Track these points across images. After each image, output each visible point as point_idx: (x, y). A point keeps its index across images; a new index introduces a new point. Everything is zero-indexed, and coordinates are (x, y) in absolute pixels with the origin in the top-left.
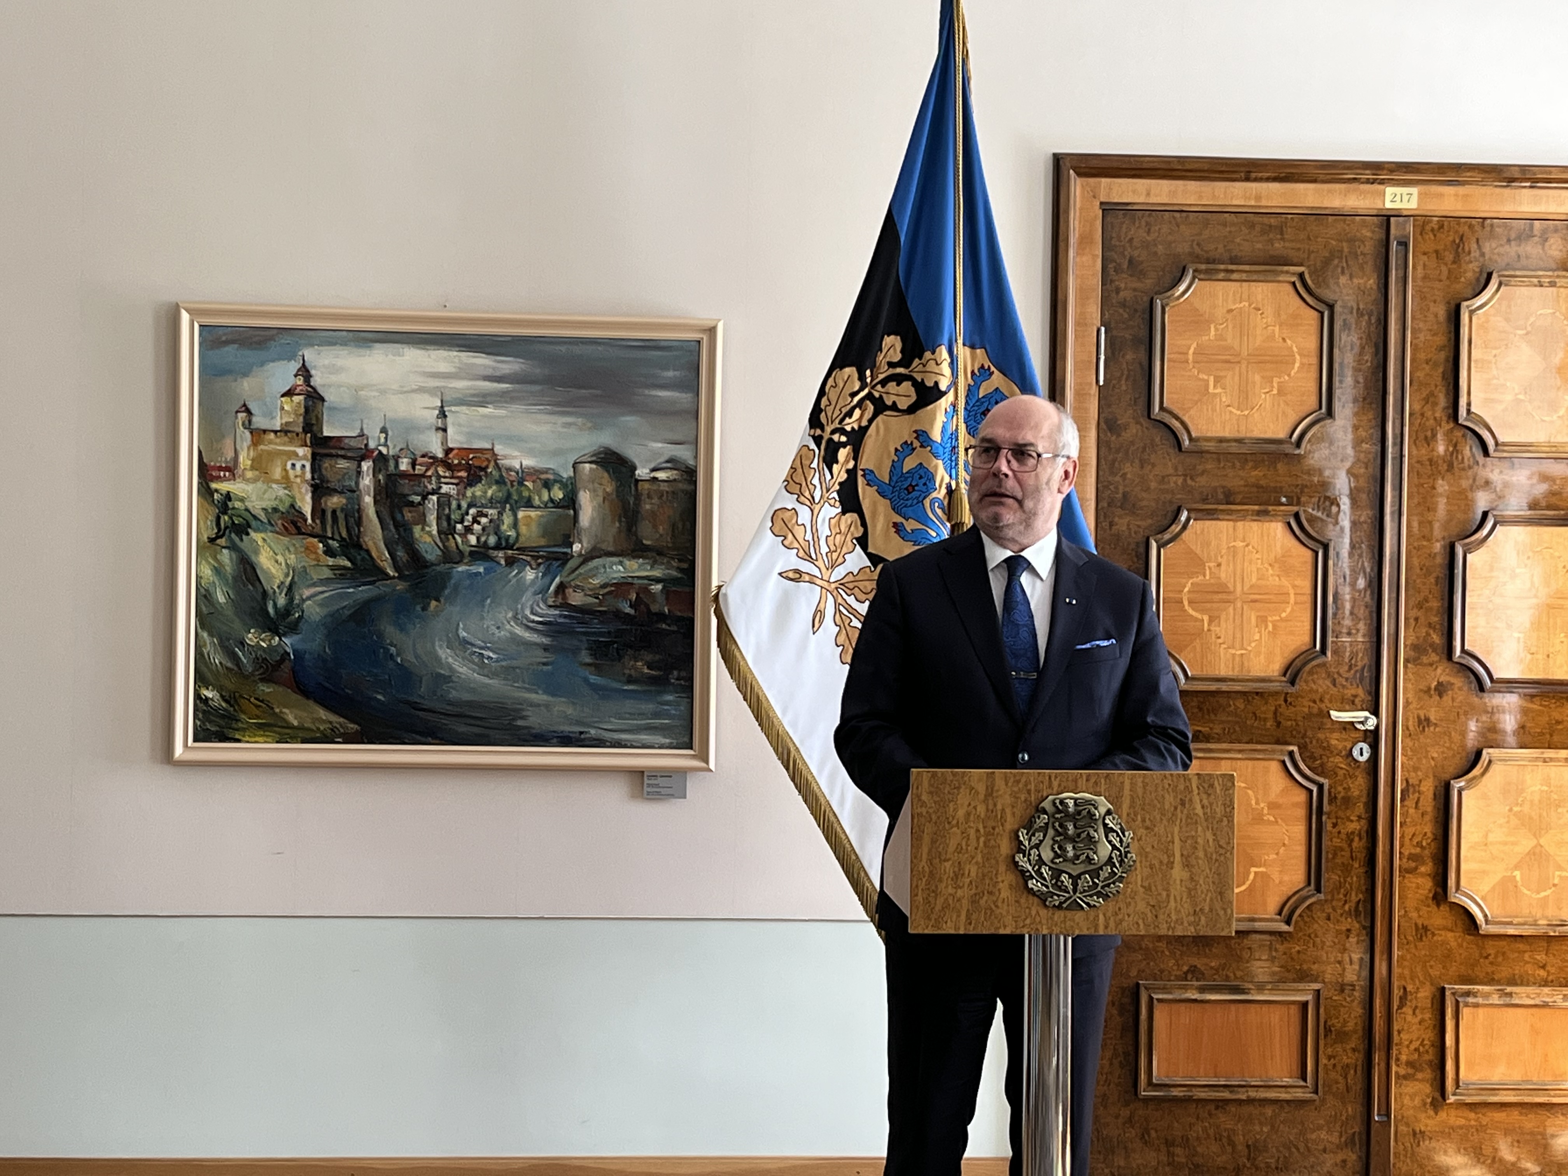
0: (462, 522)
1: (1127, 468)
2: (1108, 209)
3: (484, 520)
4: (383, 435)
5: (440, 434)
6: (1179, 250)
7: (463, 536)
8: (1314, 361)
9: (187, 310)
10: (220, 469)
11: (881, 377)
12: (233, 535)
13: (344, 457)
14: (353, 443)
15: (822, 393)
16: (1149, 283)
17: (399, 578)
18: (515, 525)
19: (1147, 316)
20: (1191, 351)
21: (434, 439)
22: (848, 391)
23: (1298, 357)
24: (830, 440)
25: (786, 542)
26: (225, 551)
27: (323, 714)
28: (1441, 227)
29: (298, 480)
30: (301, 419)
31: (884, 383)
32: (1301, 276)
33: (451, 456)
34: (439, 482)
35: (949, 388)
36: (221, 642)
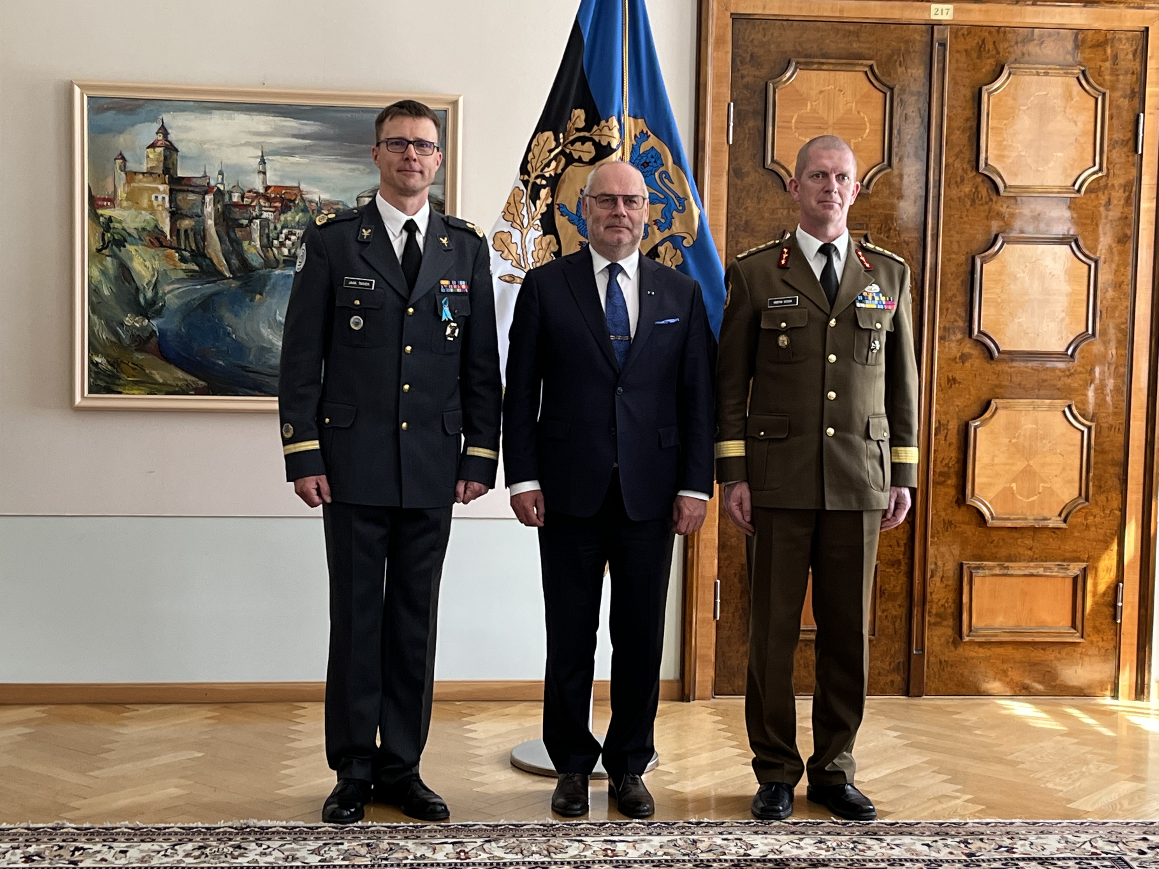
0: (278, 239)
1: (749, 203)
2: (736, 18)
3: (293, 238)
4: (220, 177)
5: (261, 176)
6: (786, 48)
7: (279, 248)
8: (879, 128)
9: (79, 86)
10: (104, 200)
11: (571, 138)
12: (114, 247)
13: (193, 192)
14: (199, 182)
15: (529, 149)
16: (764, 72)
17: (233, 278)
19: (763, 95)
20: (794, 121)
21: (257, 180)
22: (546, 148)
23: (868, 124)
24: (534, 183)
25: (504, 255)
26: (109, 259)
27: (180, 374)
28: (969, 33)
29: (160, 208)
30: (161, 165)
31: (573, 143)
32: (871, 67)
33: (269, 191)
34: (261, 210)
35: (618, 146)
36: (107, 324)
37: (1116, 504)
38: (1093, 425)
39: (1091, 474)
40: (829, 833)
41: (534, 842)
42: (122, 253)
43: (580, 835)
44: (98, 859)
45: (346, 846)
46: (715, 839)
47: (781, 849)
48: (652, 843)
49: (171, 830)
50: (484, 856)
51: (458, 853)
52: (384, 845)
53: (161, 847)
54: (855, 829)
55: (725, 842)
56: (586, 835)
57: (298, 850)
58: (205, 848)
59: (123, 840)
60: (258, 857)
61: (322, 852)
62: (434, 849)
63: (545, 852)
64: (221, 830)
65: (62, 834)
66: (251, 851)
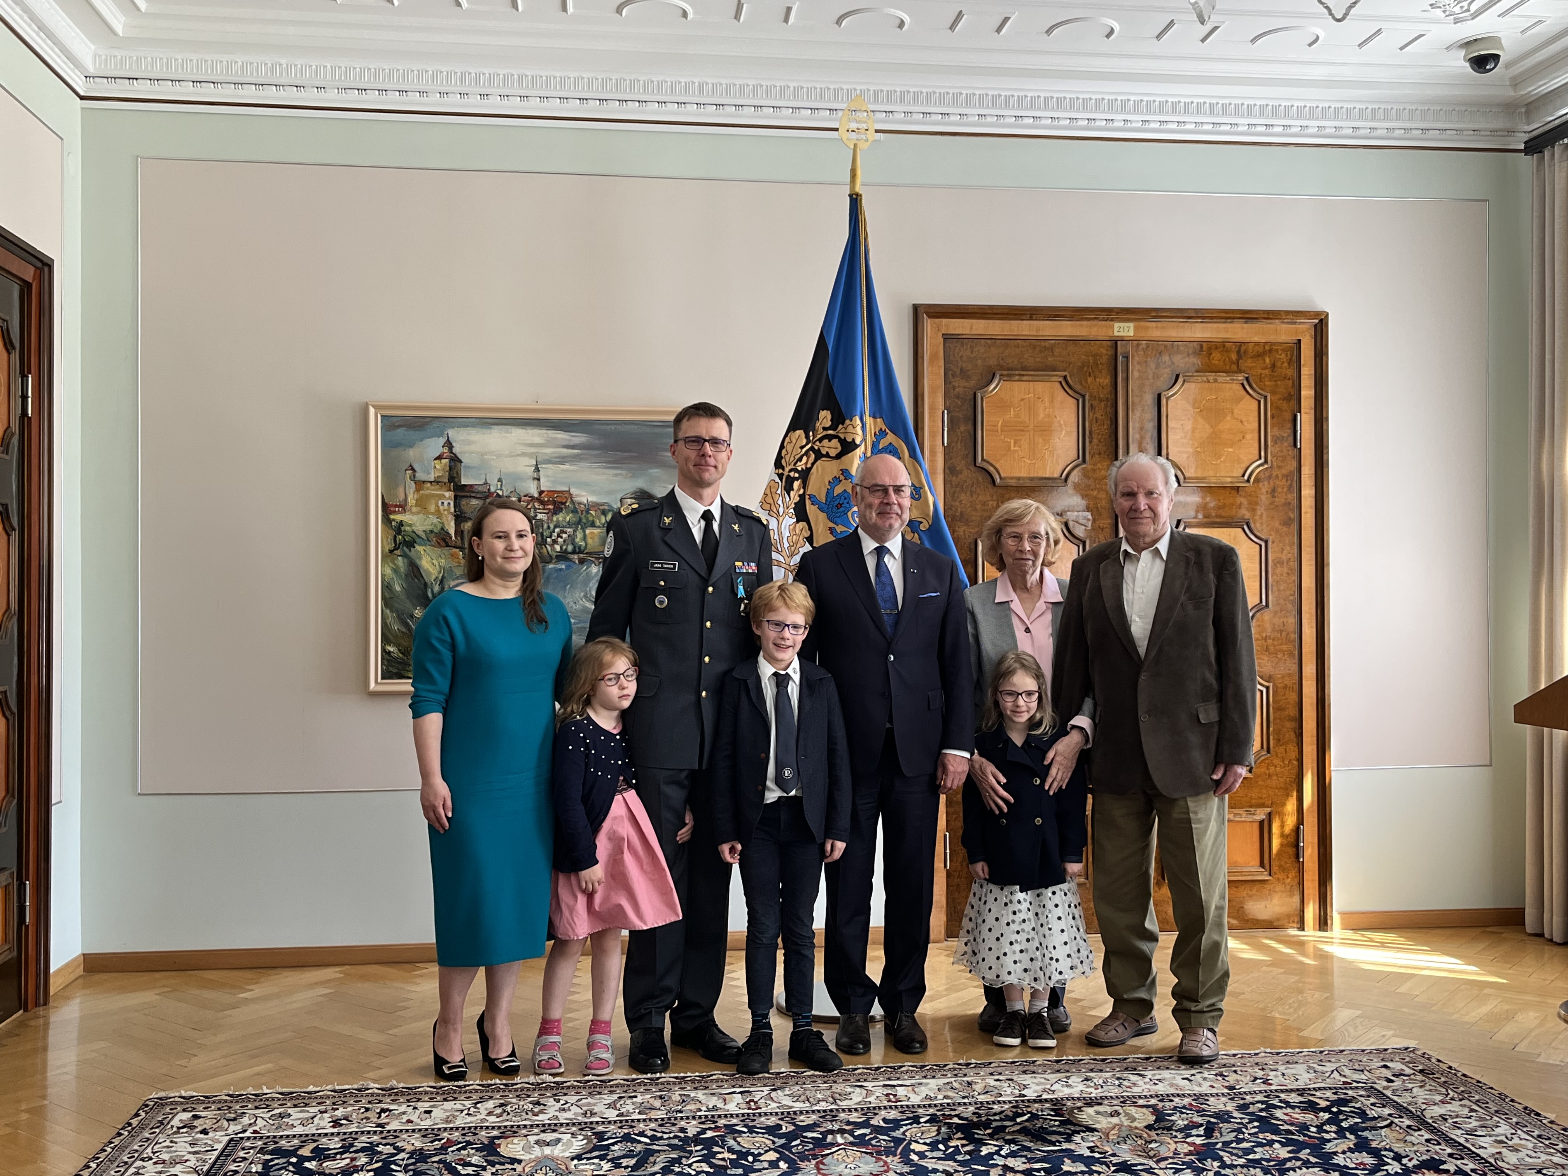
0: (550, 537)
2: (947, 338)
3: (564, 536)
4: (499, 483)
5: (536, 482)
6: (991, 363)
7: (552, 545)
8: (1074, 429)
9: (373, 407)
10: (396, 506)
11: (819, 436)
12: (405, 548)
13: (475, 497)
14: (480, 489)
15: (782, 446)
16: (972, 383)
18: (584, 538)
19: (972, 403)
20: (1000, 424)
21: (532, 485)
22: (799, 445)
23: (1064, 427)
24: (788, 476)
26: (400, 558)
28: (1148, 346)
29: (446, 512)
30: (447, 474)
31: (820, 440)
32: (1065, 377)
33: (543, 495)
34: (535, 512)
35: (861, 442)
36: (399, 617)
37: (1293, 754)
38: (1271, 685)
39: (1271, 729)
40: (1092, 1070)
41: (818, 1089)
42: (412, 553)
43: (859, 1081)
44: (404, 1121)
45: (639, 1099)
46: (987, 1081)
47: (1052, 1088)
48: (929, 1086)
49: (471, 1087)
50: (774, 1105)
51: (748, 1103)
52: (676, 1097)
53: (464, 1105)
54: (1114, 1065)
55: (998, 1083)
56: (865, 1080)
57: (594, 1105)
58: (506, 1105)
59: (427, 1099)
60: (557, 1114)
61: (618, 1106)
62: (725, 1100)
63: (830, 1099)
64: (519, 1086)
65: (367, 1095)
66: (550, 1107)
